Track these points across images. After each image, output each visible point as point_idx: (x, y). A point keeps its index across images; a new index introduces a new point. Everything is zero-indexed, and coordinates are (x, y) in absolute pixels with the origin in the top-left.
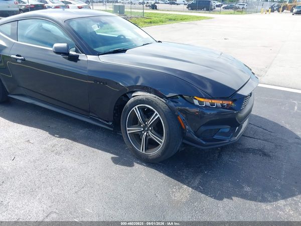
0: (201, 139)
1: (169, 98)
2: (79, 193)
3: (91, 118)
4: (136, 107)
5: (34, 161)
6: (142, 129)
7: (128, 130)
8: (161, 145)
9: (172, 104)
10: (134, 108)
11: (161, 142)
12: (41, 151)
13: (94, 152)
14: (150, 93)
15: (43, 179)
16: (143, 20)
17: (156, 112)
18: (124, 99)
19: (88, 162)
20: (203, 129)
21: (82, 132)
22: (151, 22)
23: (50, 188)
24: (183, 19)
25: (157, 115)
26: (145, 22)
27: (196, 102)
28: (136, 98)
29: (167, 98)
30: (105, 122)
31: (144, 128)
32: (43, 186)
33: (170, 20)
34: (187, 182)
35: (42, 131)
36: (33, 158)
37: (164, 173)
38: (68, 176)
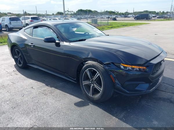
0: (126, 90)
1: (106, 64)
2: (52, 116)
3: (66, 76)
4: (87, 69)
5: (33, 98)
6: (91, 82)
7: (84, 83)
8: (101, 92)
9: (107, 68)
10: (86, 70)
11: (101, 90)
12: (37, 93)
13: (65, 95)
14: (95, 62)
15: (35, 108)
16: (107, 26)
17: (98, 72)
18: (82, 65)
19: (60, 100)
20: (127, 83)
21: (61, 84)
22: (112, 27)
23: (37, 113)
24: (131, 25)
25: (98, 74)
26: (109, 27)
27: (122, 67)
28: (87, 64)
29: (105, 64)
30: (73, 79)
31: (92, 81)
32: (34, 111)
33: (124, 26)
34: (116, 115)
35: (40, 83)
36: (33, 96)
37: (102, 109)
38: (48, 107)
